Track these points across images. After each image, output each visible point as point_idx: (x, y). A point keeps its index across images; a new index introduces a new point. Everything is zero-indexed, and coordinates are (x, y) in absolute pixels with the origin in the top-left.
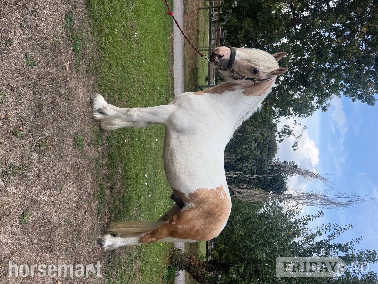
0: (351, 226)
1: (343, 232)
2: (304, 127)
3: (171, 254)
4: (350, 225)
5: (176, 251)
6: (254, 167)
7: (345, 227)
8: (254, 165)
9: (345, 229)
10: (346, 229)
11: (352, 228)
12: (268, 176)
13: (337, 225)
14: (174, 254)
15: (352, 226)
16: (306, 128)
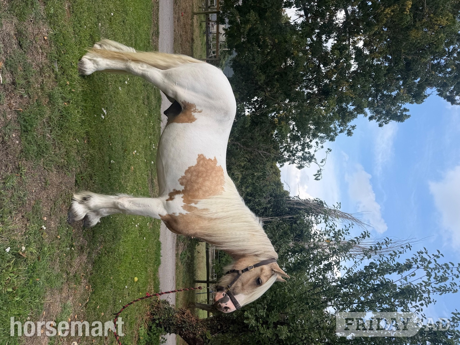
0: (409, 247)
1: (399, 257)
2: (327, 150)
3: (153, 308)
4: (407, 246)
5: (161, 304)
6: (269, 205)
7: (401, 250)
8: (269, 202)
9: (400, 253)
10: (402, 252)
11: (410, 249)
12: (287, 217)
13: (390, 240)
14: (158, 308)
15: (411, 247)
16: (331, 151)
